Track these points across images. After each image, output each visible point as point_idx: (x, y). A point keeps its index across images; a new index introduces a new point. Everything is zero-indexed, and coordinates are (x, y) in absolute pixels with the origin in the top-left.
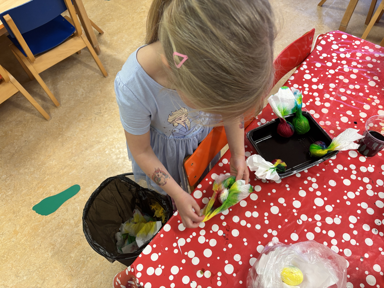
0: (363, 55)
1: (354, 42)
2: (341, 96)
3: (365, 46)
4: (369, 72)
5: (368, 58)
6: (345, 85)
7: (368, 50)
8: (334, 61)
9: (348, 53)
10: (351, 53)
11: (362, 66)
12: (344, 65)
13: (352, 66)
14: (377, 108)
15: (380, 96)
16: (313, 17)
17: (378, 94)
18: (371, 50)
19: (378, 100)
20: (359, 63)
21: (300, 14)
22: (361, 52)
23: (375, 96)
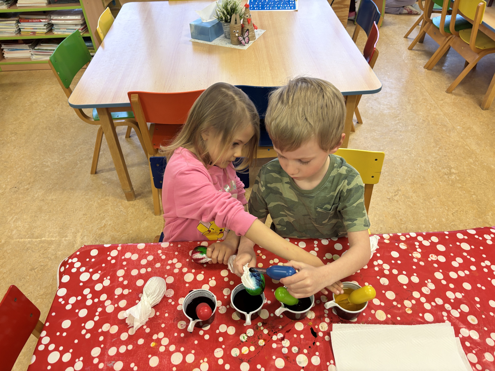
0: (126, 271)
1: (109, 255)
2: (114, 364)
3: (125, 253)
5: (134, 272)
6: (114, 340)
7: (130, 258)
8: (89, 303)
9: (105, 279)
10: (109, 277)
11: (129, 290)
12: (105, 301)
13: (116, 297)
14: (169, 354)
15: (167, 328)
16: (91, 192)
17: (163, 326)
18: (135, 257)
19: (166, 337)
20: (124, 287)
21: (72, 194)
22: (122, 267)
23: (160, 332)
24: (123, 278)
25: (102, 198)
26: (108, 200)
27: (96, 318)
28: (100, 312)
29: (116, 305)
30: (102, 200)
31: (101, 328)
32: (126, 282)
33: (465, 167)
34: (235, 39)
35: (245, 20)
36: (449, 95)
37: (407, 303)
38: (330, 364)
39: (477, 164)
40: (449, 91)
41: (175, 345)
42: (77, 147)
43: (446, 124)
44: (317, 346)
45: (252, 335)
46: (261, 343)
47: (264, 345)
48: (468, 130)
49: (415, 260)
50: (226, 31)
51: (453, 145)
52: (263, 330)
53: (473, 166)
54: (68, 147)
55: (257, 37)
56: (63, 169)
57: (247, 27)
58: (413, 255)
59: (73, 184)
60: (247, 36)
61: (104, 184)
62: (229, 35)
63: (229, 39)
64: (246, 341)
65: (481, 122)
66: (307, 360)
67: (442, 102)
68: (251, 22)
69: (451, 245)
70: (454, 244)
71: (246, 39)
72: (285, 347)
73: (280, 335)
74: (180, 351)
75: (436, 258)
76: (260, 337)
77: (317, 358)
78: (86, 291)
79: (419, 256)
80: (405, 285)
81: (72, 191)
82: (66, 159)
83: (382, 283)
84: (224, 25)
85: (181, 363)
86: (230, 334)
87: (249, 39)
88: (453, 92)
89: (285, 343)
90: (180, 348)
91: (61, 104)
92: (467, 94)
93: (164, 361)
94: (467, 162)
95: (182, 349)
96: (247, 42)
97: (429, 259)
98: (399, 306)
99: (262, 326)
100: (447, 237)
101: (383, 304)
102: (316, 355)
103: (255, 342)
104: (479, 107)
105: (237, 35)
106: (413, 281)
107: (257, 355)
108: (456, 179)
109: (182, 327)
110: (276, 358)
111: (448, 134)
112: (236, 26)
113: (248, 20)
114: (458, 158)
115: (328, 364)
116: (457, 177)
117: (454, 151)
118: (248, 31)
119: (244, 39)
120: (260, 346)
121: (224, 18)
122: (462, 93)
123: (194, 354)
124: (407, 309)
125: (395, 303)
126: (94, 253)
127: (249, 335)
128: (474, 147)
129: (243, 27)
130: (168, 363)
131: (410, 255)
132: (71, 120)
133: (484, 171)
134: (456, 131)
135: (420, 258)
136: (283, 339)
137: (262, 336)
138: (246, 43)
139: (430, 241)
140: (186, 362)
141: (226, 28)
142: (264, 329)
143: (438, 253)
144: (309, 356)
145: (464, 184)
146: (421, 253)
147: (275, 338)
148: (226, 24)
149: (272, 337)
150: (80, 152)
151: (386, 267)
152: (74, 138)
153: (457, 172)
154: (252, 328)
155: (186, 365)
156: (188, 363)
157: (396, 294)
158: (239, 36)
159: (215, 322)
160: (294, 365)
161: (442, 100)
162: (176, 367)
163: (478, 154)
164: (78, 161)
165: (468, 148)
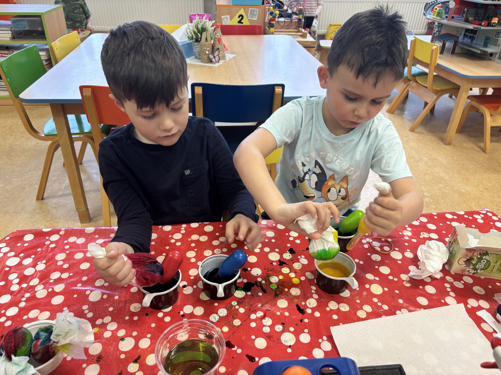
0: (67, 255)
1: (48, 240)
3: (69, 237)
4: (85, 278)
5: (79, 256)
7: (75, 242)
8: (15, 288)
9: (39, 263)
10: (44, 261)
11: (69, 274)
12: (36, 286)
13: (51, 281)
14: (116, 340)
15: (116, 312)
16: (38, 215)
17: (111, 309)
18: (81, 241)
19: (113, 321)
20: (63, 271)
21: (15, 217)
22: (63, 251)
23: (107, 316)
24: (64, 262)
25: (51, 221)
26: (57, 222)
27: (22, 305)
28: (27, 298)
29: (50, 290)
30: (51, 222)
31: (27, 315)
32: (66, 266)
33: (437, 191)
34: (206, 57)
35: (216, 40)
36: (412, 133)
37: (404, 277)
38: (323, 340)
39: (448, 189)
40: (412, 130)
41: (126, 330)
42: (27, 173)
43: (413, 156)
44: (306, 323)
45: (225, 315)
46: (237, 322)
47: (240, 325)
48: (434, 161)
49: (407, 238)
50: (196, 51)
51: (422, 173)
52: (238, 309)
53: (444, 190)
54: (16, 173)
55: (227, 59)
56: (8, 193)
57: (217, 46)
58: (403, 233)
59: (18, 207)
60: (218, 55)
61: (55, 207)
62: (200, 55)
63: (199, 59)
64: (218, 321)
65: (445, 154)
66: (295, 338)
67: (407, 138)
68: (222, 41)
69: (441, 224)
70: (444, 223)
71: (217, 58)
72: (266, 326)
73: (260, 314)
74: (131, 336)
75: (428, 235)
76: (235, 316)
77: (306, 335)
78: (13, 277)
79: (410, 234)
80: (399, 260)
81: (16, 214)
82: (13, 184)
83: (374, 260)
84: (195, 45)
85: (132, 349)
86: (197, 315)
87: (219, 59)
88: (416, 130)
89: (266, 322)
90: (132, 332)
91: (14, 134)
92: (429, 132)
93: (108, 348)
94: (438, 187)
95: (135, 334)
96: (218, 61)
97: (421, 237)
98: (396, 279)
99: (238, 305)
100: (436, 217)
101: (377, 279)
102: (305, 332)
103: (228, 322)
104: (442, 143)
105: (207, 52)
106: (408, 256)
107: (232, 336)
108: (430, 201)
109: (135, 310)
110: (256, 338)
111: (416, 164)
112: (207, 43)
113: (218, 39)
114: (429, 184)
115: (320, 340)
116: (430, 199)
117: (424, 178)
118: (218, 50)
119: (214, 57)
120: (235, 326)
121: (194, 37)
122: (424, 131)
123: (149, 338)
124: (404, 283)
125: (391, 277)
126: (29, 237)
127: (221, 315)
128: (442, 174)
129: (213, 46)
130: (114, 350)
131: (401, 233)
132: (24, 149)
133: (455, 194)
134: (423, 162)
135: (411, 236)
136: (263, 317)
137: (237, 315)
138: (216, 62)
139: (419, 221)
140: (139, 347)
141: (197, 47)
142: (240, 308)
143: (429, 231)
144: (297, 334)
145: (438, 205)
146: (412, 232)
147: (253, 316)
148: (196, 44)
149: (250, 316)
150: (30, 178)
151: (376, 244)
152: (25, 165)
153: (430, 195)
154: (225, 308)
155: (139, 351)
156: (141, 349)
157: (391, 269)
158: (209, 54)
159: (179, 302)
160: (278, 344)
161: (407, 137)
162: (125, 354)
163: (447, 180)
164: (26, 186)
165: (437, 175)
